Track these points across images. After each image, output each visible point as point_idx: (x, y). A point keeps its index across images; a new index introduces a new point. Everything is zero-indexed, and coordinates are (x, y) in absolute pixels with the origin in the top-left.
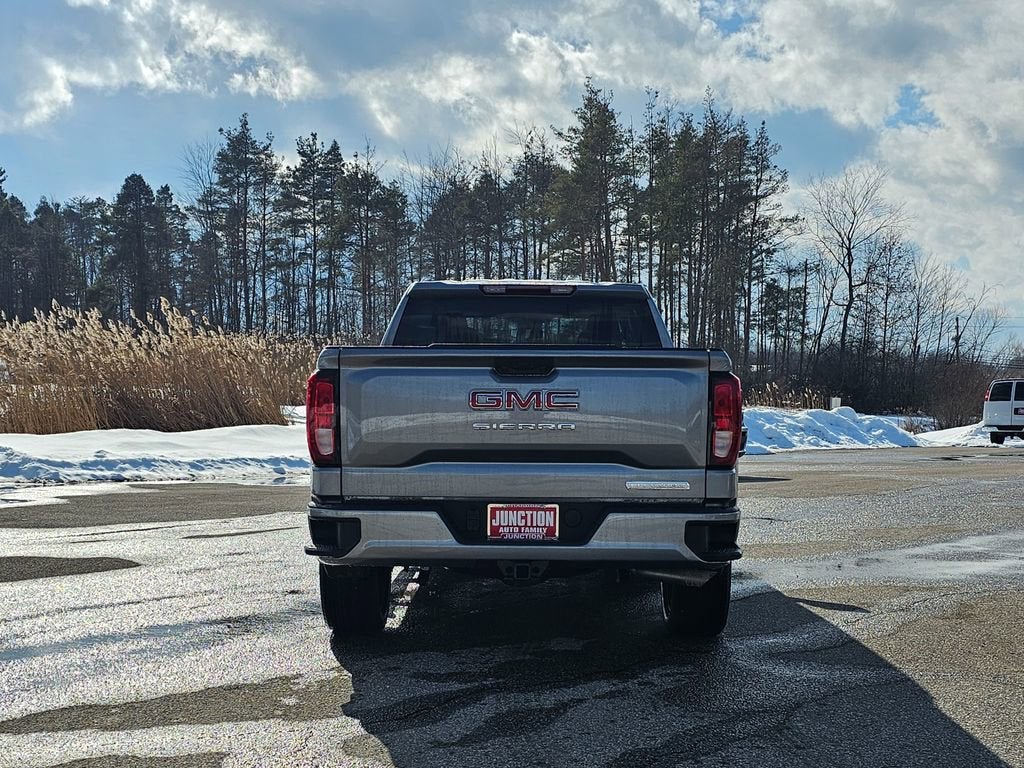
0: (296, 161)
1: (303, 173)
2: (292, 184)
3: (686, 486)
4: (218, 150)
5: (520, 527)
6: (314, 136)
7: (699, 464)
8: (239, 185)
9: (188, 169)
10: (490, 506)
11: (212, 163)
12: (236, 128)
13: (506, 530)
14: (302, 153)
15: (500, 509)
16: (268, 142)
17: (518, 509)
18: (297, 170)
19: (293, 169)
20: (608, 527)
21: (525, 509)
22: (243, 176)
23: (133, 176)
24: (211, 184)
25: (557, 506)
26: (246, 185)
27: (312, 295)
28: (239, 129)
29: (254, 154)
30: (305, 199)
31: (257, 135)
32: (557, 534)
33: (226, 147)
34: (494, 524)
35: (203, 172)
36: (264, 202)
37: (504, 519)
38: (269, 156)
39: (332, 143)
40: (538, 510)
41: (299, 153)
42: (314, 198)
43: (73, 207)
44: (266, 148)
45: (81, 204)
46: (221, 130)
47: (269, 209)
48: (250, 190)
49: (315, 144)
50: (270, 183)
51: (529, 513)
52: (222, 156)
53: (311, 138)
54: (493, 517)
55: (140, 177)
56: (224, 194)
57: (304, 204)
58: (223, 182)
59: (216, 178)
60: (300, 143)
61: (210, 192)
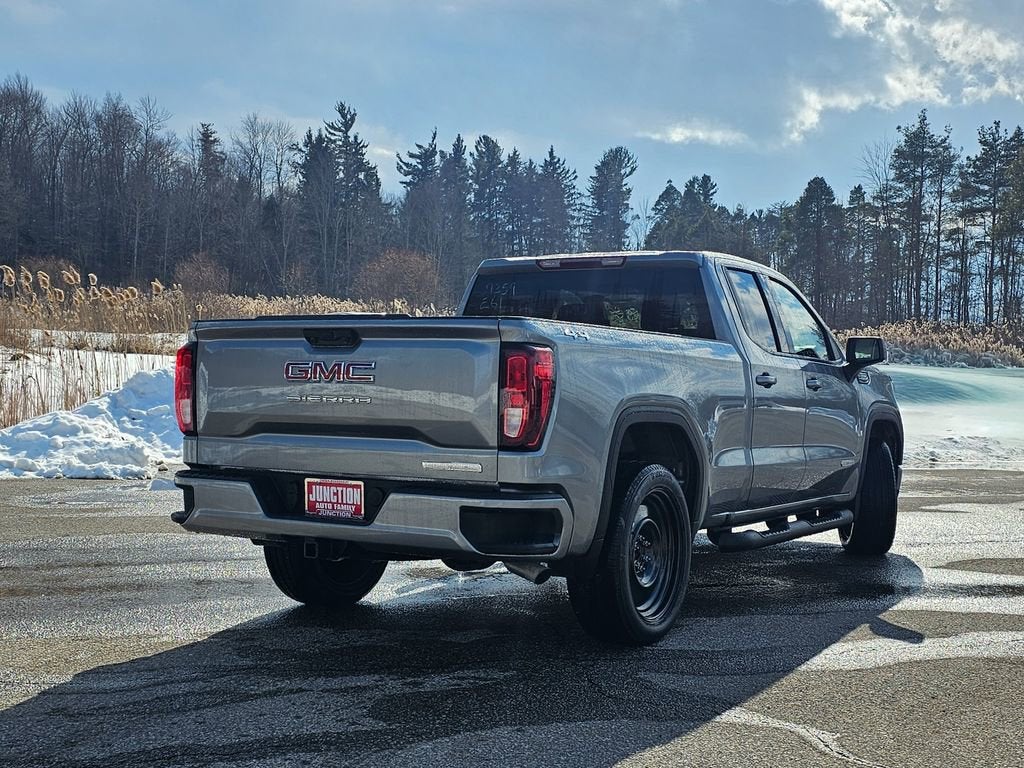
0: (977, 151)
1: (983, 162)
2: (972, 174)
3: (478, 467)
4: (895, 147)
5: (333, 504)
6: (997, 124)
7: (491, 444)
8: (916, 179)
9: (865, 167)
10: (307, 480)
11: (889, 161)
12: (914, 124)
13: (322, 506)
14: (983, 143)
15: (316, 484)
16: (946, 134)
17: (331, 485)
18: (978, 159)
19: (974, 158)
20: (388, 509)
21: (337, 485)
22: (920, 170)
23: (816, 179)
24: (887, 180)
25: (361, 483)
26: (922, 178)
27: (990, 281)
28: (917, 125)
29: (932, 147)
30: (986, 188)
31: (936, 130)
32: (363, 512)
33: (904, 144)
34: (311, 499)
35: (880, 171)
36: (941, 194)
37: (319, 495)
38: (946, 148)
39: (1014, 129)
40: (347, 486)
41: (980, 142)
42: (996, 186)
43: (774, 212)
44: (944, 141)
45: (781, 208)
46: (899, 128)
47: (945, 200)
48: (927, 183)
49: (997, 131)
50: (948, 174)
51: (340, 489)
52: (899, 153)
53: (994, 126)
54: (310, 492)
55: (822, 180)
56: (901, 189)
57: (984, 193)
58: (899, 178)
59: (892, 174)
60: (982, 132)
61: (886, 189)
